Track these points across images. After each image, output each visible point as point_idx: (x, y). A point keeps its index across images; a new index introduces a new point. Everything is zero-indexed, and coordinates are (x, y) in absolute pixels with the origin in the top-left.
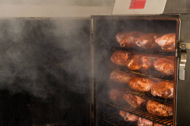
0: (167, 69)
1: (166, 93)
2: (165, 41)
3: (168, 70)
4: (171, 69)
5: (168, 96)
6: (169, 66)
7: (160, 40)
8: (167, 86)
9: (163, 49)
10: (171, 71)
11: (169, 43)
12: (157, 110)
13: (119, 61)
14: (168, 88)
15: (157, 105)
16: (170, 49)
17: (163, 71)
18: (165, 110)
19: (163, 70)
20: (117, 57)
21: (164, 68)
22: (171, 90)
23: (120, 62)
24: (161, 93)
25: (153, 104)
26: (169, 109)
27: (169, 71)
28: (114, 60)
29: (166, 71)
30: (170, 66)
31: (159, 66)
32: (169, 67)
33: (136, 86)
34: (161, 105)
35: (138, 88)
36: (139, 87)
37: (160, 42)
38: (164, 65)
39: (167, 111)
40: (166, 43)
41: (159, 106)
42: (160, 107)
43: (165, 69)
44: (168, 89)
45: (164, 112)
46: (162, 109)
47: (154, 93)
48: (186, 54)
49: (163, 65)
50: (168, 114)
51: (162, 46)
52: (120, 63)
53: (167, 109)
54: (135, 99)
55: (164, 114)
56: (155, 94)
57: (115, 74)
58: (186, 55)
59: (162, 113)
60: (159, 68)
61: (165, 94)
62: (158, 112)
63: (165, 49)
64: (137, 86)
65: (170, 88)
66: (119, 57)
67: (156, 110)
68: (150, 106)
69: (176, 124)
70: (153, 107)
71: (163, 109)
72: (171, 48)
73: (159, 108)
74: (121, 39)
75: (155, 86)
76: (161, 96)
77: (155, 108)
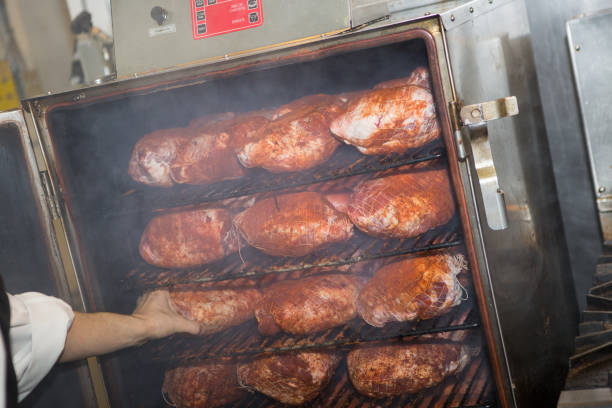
0: (407, 216)
1: (434, 299)
2: (373, 120)
3: (413, 219)
4: (423, 212)
5: (441, 308)
6: (411, 202)
7: (349, 122)
8: (426, 274)
9: (363, 150)
10: (421, 219)
11: (387, 125)
12: (400, 372)
13: (184, 249)
14: (435, 278)
15: (393, 355)
16: (392, 143)
17: (396, 227)
18: (425, 362)
19: (396, 222)
20: (172, 237)
21: (397, 215)
22: (447, 282)
23: (193, 252)
24: (414, 305)
25: (379, 361)
26: (436, 357)
27: (415, 221)
28: (160, 254)
29: (408, 224)
30: (416, 201)
31: (380, 212)
32: (413, 205)
33: (316, 313)
34: (408, 353)
35: (329, 316)
36: (331, 312)
37: (351, 128)
38: (394, 203)
39: (432, 365)
40: (378, 125)
41: (403, 358)
42: (407, 361)
43: (403, 220)
44: (436, 283)
45: (425, 372)
46: (415, 366)
47: (378, 316)
48: (486, 140)
49: (391, 207)
50: (440, 371)
51: (366, 141)
52: (190, 256)
53: (430, 359)
54: (300, 369)
55: (427, 379)
56: (380, 320)
57: (182, 307)
58: (487, 145)
59: (418, 378)
60: (381, 221)
61: (430, 302)
62: (406, 379)
63: (374, 150)
64: (323, 312)
65: (440, 278)
66: (180, 235)
67: (395, 376)
68: (372, 370)
69: (513, 387)
70: (382, 369)
71: (420, 362)
72: (398, 139)
73: (402, 365)
74: (166, 164)
75: (373, 292)
76: (412, 316)
77: (389, 370)
